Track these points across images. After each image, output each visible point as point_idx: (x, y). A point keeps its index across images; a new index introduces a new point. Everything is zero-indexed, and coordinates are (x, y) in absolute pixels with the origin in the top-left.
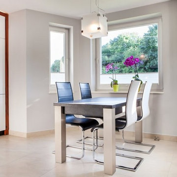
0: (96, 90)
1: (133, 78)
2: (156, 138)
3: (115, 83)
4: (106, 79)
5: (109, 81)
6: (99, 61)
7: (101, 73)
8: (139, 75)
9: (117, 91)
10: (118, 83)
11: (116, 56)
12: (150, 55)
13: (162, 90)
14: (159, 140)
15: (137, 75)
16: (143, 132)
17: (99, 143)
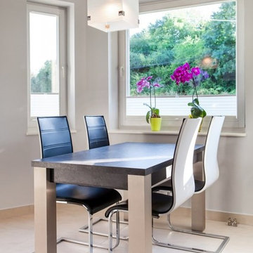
1: (189, 104)
2: (231, 220)
3: (155, 114)
4: (137, 107)
5: (144, 111)
6: (124, 71)
8: (200, 99)
9: (158, 130)
10: (160, 114)
11: (159, 53)
12: (222, 52)
13: (242, 129)
14: (236, 225)
15: (196, 101)
16: (206, 209)
17: (121, 232)
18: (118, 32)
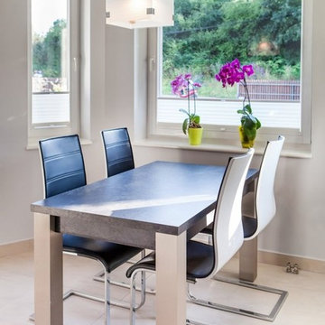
0: (147, 136)
1: (238, 112)
2: (290, 265)
3: (194, 123)
7: (160, 94)
8: (253, 105)
12: (285, 13)
14: (296, 272)
15: (248, 107)
16: (259, 249)
18: (148, 29)
